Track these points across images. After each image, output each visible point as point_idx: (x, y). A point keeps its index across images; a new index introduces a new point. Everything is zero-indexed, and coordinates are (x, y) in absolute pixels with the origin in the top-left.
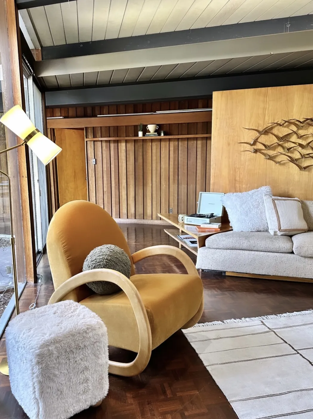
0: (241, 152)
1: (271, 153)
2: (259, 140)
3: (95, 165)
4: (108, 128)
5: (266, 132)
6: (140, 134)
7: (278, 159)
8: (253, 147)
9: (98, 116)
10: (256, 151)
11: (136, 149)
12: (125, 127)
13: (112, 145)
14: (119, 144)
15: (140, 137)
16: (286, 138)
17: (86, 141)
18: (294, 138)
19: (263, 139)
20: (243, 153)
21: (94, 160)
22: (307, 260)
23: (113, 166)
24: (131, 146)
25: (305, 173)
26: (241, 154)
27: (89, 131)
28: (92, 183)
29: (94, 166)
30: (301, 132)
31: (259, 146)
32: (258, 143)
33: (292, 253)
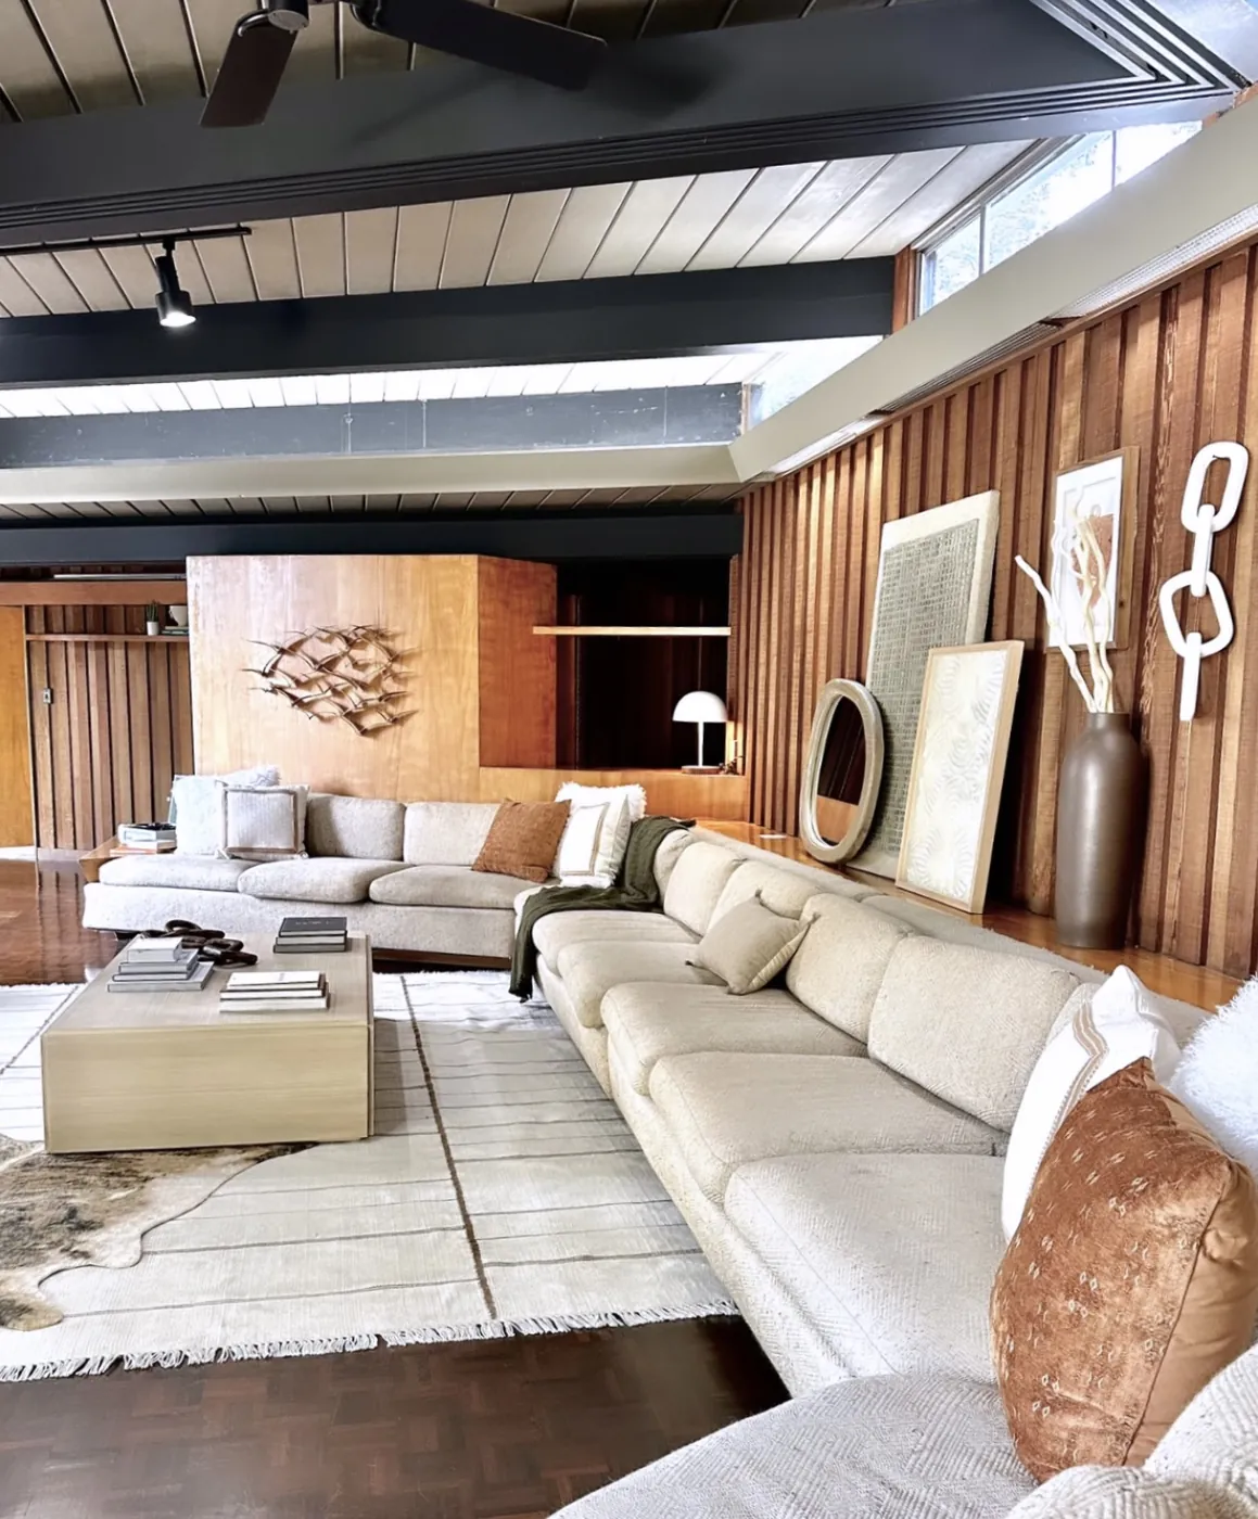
0: (248, 689)
1: (300, 693)
2: (280, 666)
3: (49, 705)
4: (81, 608)
5: (293, 649)
6: (151, 628)
7: (319, 708)
8: (270, 680)
9: (57, 576)
10: (276, 689)
11: (152, 667)
12: (122, 608)
13: (92, 654)
14: (110, 652)
15: (151, 637)
16: (328, 666)
17: (28, 642)
18: (343, 667)
19: (287, 663)
20: (251, 692)
21: (48, 693)
22: (265, 902)
23: (94, 710)
24: (137, 658)
25: (368, 741)
26: (248, 695)
27: (35, 613)
28: (42, 754)
29: (47, 706)
30: (356, 653)
31: (280, 680)
32: (277, 673)
33: (237, 891)
